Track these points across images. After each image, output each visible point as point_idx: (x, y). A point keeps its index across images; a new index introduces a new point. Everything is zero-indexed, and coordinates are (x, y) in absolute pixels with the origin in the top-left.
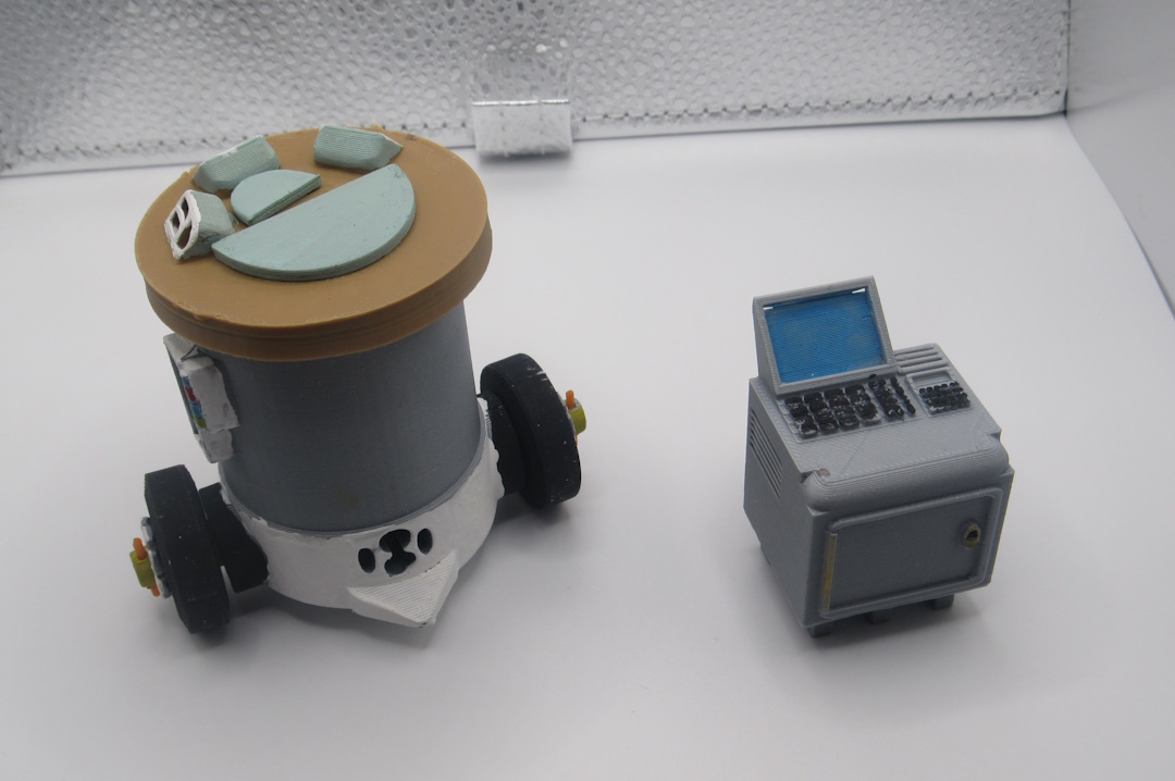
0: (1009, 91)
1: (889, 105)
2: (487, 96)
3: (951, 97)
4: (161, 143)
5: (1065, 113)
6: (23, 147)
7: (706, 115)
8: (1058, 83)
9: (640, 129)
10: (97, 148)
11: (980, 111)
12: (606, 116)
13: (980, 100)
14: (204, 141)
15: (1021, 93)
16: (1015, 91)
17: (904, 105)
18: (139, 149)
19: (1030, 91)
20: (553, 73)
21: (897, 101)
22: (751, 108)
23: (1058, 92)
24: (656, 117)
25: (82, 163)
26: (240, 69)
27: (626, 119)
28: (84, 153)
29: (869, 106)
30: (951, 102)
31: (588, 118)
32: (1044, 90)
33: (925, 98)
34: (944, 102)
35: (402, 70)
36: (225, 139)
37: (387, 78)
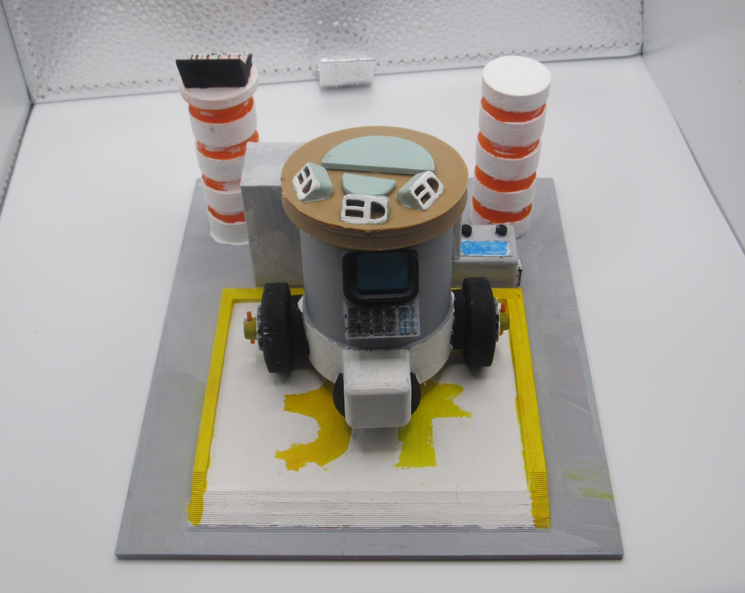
0: (612, 43)
1: (547, 52)
2: (324, 52)
3: (580, 47)
4: (134, 82)
5: (641, 54)
6: (50, 86)
7: (446, 60)
8: (639, 39)
9: (410, 68)
10: (96, 86)
11: (596, 55)
12: (390, 62)
13: (596, 49)
14: (160, 81)
15: (618, 44)
16: (615, 44)
17: (555, 52)
18: (121, 86)
19: (623, 43)
20: (361, 38)
21: (551, 50)
22: (471, 56)
23: (638, 44)
24: (418, 61)
25: (87, 94)
26: (182, 41)
27: (402, 63)
28: (88, 89)
29: (535, 53)
30: (580, 50)
31: (381, 63)
32: (631, 42)
33: (567, 48)
34: (577, 50)
35: (276, 39)
36: (172, 79)
37: (267, 44)
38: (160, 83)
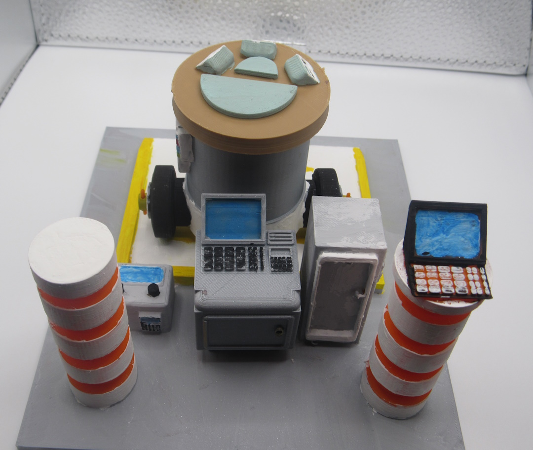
0: (502, 63)
1: (448, 62)
2: (268, 36)
3: (476, 62)
4: (117, 39)
5: (526, 75)
6: (53, 33)
7: (365, 57)
8: (525, 62)
9: (335, 59)
10: (87, 38)
11: (488, 70)
12: (320, 51)
13: (489, 65)
14: (136, 40)
15: (508, 64)
16: (505, 63)
17: (454, 63)
19: (512, 63)
20: (299, 29)
21: (451, 61)
22: (386, 56)
23: (524, 66)
24: (342, 54)
25: (79, 43)
26: (157, 10)
27: (329, 54)
28: (81, 39)
29: (439, 61)
30: (476, 64)
31: (312, 51)
32: (519, 63)
33: (465, 61)
34: (473, 64)
35: (231, 19)
36: (146, 41)
37: (223, 23)
38: (136, 42)
